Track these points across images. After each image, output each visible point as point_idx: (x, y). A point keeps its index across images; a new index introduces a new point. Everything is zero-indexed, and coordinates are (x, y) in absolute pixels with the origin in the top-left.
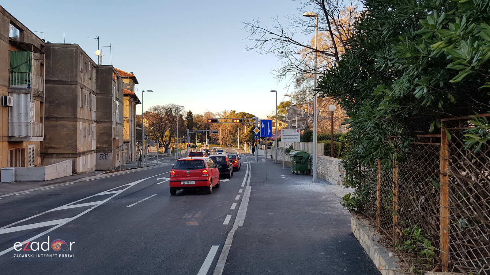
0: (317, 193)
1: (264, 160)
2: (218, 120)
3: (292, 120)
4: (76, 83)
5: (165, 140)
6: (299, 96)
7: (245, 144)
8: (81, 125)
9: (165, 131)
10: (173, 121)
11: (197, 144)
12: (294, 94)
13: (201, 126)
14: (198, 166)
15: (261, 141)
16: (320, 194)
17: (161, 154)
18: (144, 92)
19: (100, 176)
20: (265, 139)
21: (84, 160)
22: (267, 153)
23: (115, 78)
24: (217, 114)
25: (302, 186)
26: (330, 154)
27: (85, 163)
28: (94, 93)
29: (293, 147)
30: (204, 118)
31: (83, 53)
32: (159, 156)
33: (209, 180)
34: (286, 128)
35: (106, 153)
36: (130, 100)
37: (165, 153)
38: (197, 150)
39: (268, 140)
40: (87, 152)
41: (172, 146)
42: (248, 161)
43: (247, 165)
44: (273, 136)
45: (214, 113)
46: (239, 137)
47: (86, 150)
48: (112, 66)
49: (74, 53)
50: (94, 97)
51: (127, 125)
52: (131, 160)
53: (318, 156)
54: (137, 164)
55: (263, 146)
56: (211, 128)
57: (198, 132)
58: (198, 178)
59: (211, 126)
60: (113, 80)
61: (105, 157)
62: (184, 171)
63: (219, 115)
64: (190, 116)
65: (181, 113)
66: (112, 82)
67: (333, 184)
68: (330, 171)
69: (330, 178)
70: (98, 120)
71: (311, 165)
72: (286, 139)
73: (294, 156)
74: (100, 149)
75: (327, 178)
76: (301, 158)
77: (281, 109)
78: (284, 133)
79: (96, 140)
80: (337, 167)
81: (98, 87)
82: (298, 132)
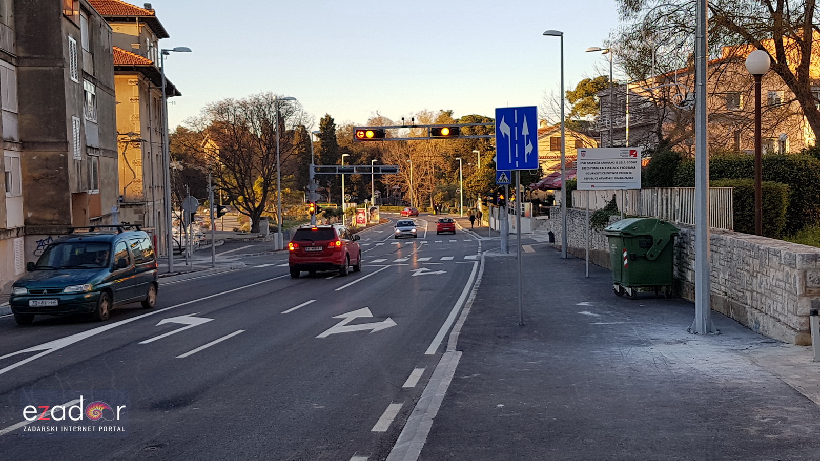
1: (530, 246)
2: (385, 130)
3: (614, 127)
5: (251, 196)
11: (343, 205)
17: (240, 237)
22: (539, 226)
23: (76, 13)
25: (656, 350)
28: (6, 57)
29: (619, 206)
36: (140, 84)
37: (252, 231)
39: (542, 188)
42: (482, 252)
43: (477, 264)
46: (463, 183)
50: (7, 69)
51: (134, 156)
53: (712, 234)
57: (340, 171)
60: (66, 18)
64: (327, 128)
66: (59, 21)
67: (776, 341)
68: (763, 290)
69: (765, 316)
70: (25, 140)
71: (684, 267)
72: (595, 181)
73: (622, 235)
74: (34, 226)
75: (748, 314)
76: (647, 244)
77: (579, 100)
78: (587, 161)
79: (22, 199)
80: (795, 276)
81: (18, 38)
82: (632, 156)
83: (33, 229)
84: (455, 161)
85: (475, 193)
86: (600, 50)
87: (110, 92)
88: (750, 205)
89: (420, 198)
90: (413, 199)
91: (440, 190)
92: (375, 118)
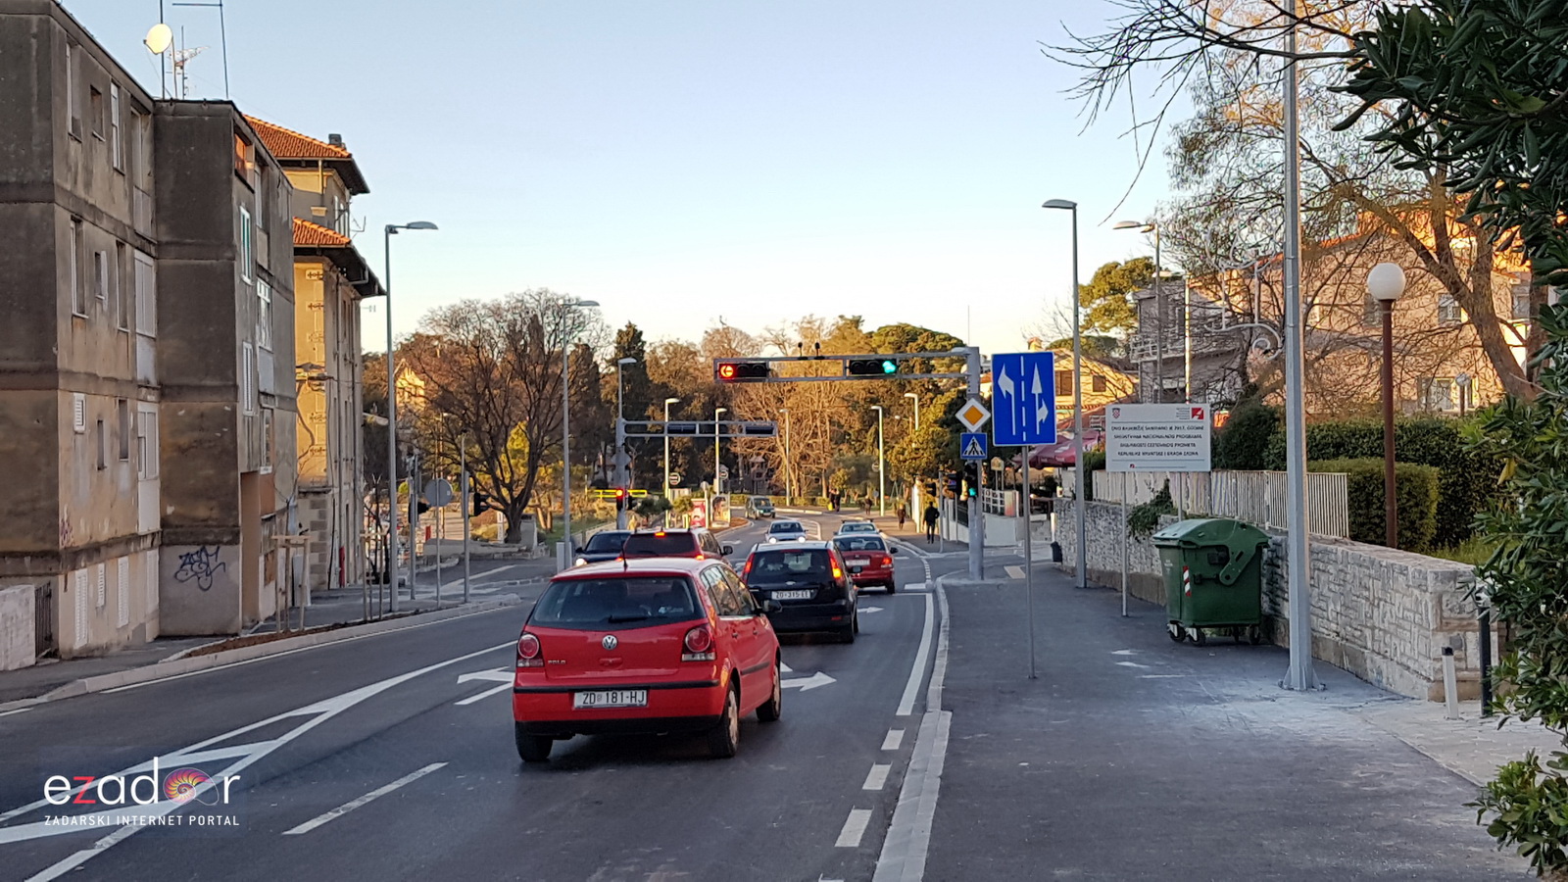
0: (1318, 748)
1: (1018, 568)
2: (771, 365)
3: (1164, 356)
4: (47, 191)
5: (507, 476)
6: (1199, 226)
7: (916, 491)
8: (77, 407)
9: (507, 428)
10: (545, 377)
11: (668, 493)
12: (1169, 215)
13: (686, 400)
14: (662, 610)
15: (1001, 469)
16: (1336, 756)
17: (486, 550)
18: (391, 230)
19: (176, 664)
20: (1017, 458)
21: (96, 586)
22: (1033, 534)
23: (249, 165)
24: (768, 335)
25: (1231, 708)
26: (1379, 531)
27: (101, 602)
28: (144, 244)
29: (1175, 498)
30: (702, 360)
31: (78, 37)
32: (474, 558)
33: (719, 683)
34: (1132, 400)
35: (211, 549)
36: (326, 279)
37: (506, 541)
38: (671, 524)
39: (1036, 463)
40: (111, 543)
41: (543, 506)
42: (934, 578)
43: (929, 597)
44: (1063, 441)
45: (754, 331)
46: (885, 452)
47: (105, 533)
48: (231, 103)
49: (33, 41)
50: (143, 265)
51: (313, 405)
52: (341, 582)
53: (1315, 544)
54: (362, 601)
55: (1010, 497)
56: (737, 411)
57: (670, 432)
58: (663, 671)
59: (737, 400)
60: (237, 174)
61: (204, 567)
62: (592, 637)
63: (781, 344)
64: (629, 350)
65: (584, 337)
66: (230, 182)
67: (1404, 697)
68: (1386, 625)
69: (1390, 663)
70: (167, 382)
71: (1278, 596)
72: (1136, 457)
73: (1181, 544)
74: (179, 530)
75: (1368, 661)
76: (1221, 559)
77: (1098, 301)
78: (1122, 426)
79: (158, 482)
80: (1426, 604)
81: (160, 211)
82: (1196, 418)
83: (175, 534)
84: (867, 411)
85: (911, 471)
86: (1139, 226)
87: (288, 295)
88: (1379, 500)
89: (803, 480)
90: (791, 481)
91: (841, 465)
92: (718, 330)
